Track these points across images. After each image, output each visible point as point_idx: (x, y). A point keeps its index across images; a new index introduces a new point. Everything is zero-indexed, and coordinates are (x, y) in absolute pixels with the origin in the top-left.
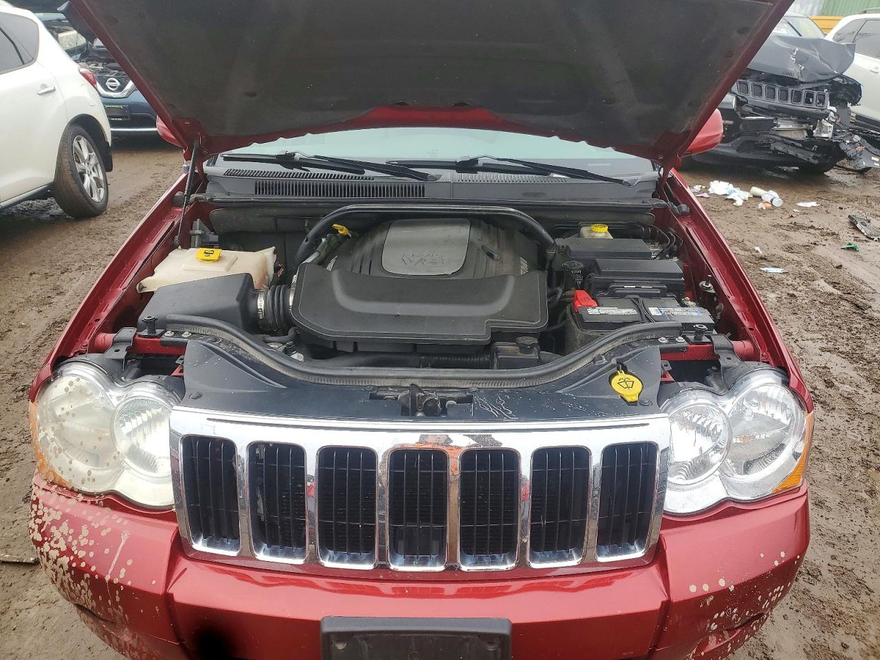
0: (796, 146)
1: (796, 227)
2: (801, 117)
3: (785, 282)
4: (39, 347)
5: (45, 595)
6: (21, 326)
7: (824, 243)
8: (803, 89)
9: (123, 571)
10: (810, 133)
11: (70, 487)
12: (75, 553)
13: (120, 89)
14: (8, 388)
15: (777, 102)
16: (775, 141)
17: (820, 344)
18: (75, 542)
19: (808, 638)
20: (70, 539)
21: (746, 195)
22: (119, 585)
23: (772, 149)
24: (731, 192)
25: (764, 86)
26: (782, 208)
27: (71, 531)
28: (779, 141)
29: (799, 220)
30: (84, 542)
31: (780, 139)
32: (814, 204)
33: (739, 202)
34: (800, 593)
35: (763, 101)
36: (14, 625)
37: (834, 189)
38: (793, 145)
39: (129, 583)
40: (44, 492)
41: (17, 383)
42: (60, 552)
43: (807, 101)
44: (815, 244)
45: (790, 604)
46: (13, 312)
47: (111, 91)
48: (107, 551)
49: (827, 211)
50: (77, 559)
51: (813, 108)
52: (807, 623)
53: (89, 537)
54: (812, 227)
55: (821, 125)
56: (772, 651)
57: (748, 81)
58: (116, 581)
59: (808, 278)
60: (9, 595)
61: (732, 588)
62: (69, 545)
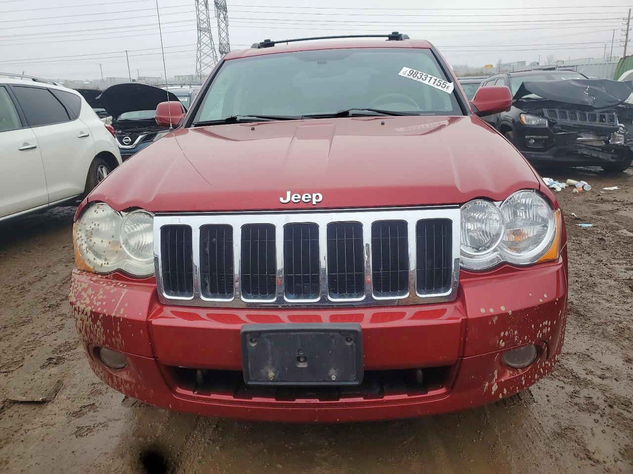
0: (597, 150)
1: (603, 201)
2: (598, 132)
3: (596, 231)
4: (63, 284)
5: (47, 421)
6: (54, 274)
7: (625, 209)
8: (597, 112)
9: (122, 310)
10: (607, 142)
11: (93, 271)
12: (95, 304)
13: (131, 143)
14: (40, 306)
15: (578, 122)
16: (581, 148)
17: (625, 266)
18: (95, 298)
19: (623, 445)
20: (92, 297)
21: (564, 185)
22: (119, 318)
23: (579, 153)
24: (552, 184)
25: (567, 112)
26: (591, 191)
27: (93, 293)
28: (584, 148)
29: (605, 197)
30: (100, 297)
31: (584, 146)
32: (616, 188)
33: (559, 189)
34: (615, 416)
35: (568, 122)
36: (22, 438)
37: (631, 180)
38: (594, 150)
39: (126, 316)
40: (78, 276)
41: (46, 303)
43: (601, 121)
44: (618, 209)
45: (607, 423)
46: (50, 266)
47: (126, 145)
48: (113, 300)
49: (626, 192)
50: (96, 307)
51: (606, 124)
52: (621, 435)
53: (103, 295)
54: (615, 200)
55: (614, 136)
56: (594, 453)
57: (555, 109)
58: (118, 316)
59: (613, 229)
60: (22, 421)
61: (510, 312)
62: (91, 300)
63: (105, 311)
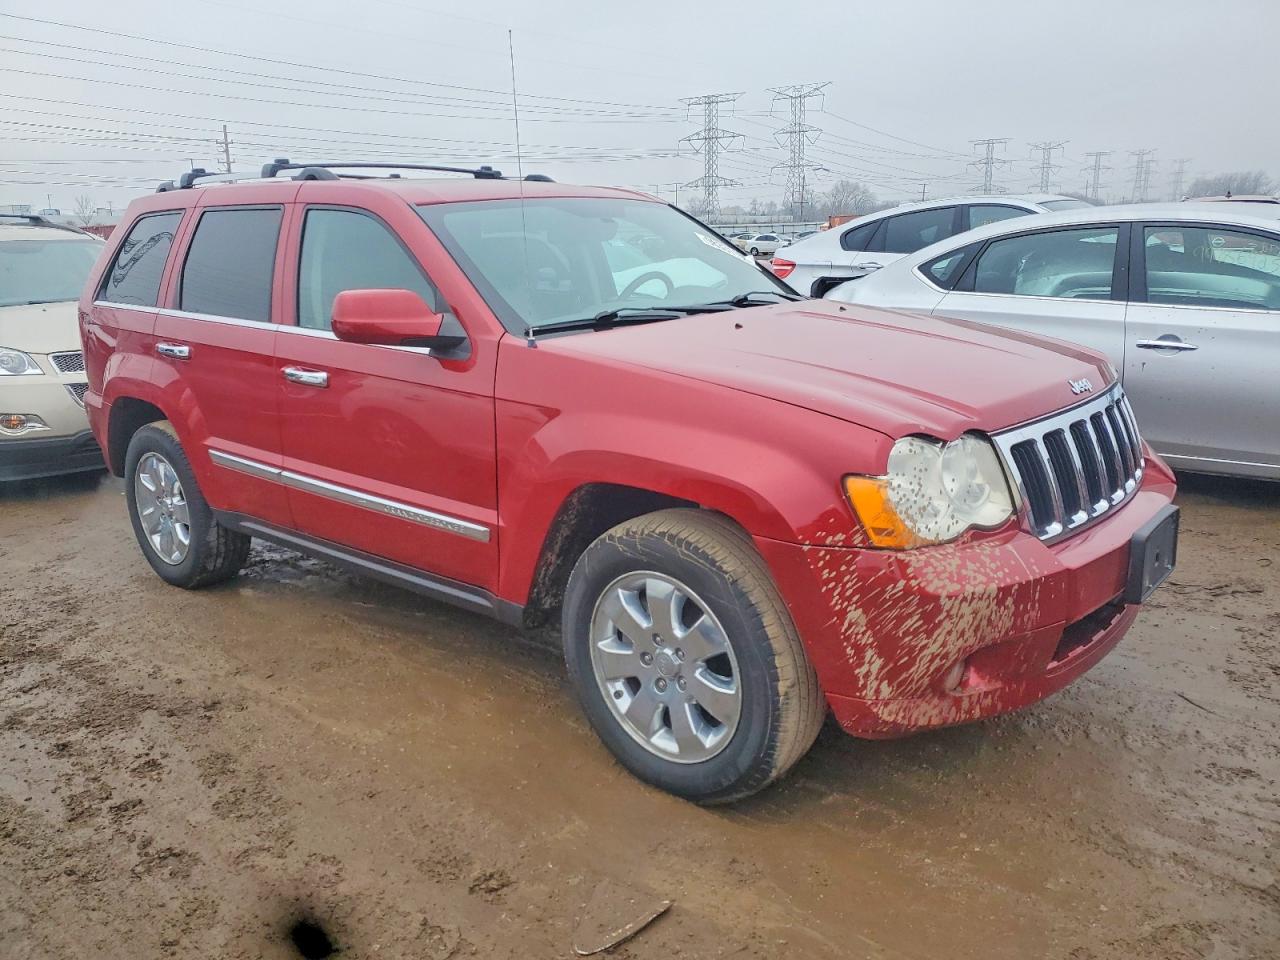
12: (995, 577)
18: (988, 570)
20: (982, 570)
22: (1042, 579)
27: (977, 565)
30: (993, 566)
39: (1046, 573)
42: (985, 584)
48: (1012, 562)
50: (999, 580)
53: (992, 562)
58: (1037, 577)
62: (986, 575)
63: (1017, 578)
